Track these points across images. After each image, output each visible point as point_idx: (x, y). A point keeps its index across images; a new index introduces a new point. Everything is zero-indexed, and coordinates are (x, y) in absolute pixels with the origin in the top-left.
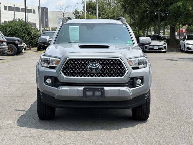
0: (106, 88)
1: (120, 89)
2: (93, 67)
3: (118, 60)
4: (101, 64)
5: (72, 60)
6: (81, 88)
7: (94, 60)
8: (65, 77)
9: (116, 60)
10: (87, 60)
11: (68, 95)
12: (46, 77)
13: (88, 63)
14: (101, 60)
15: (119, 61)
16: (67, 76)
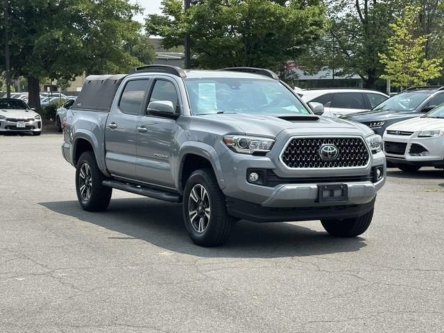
0: (350, 185)
1: (366, 185)
2: (328, 151)
3: (358, 138)
4: (337, 147)
5: (297, 140)
6: (314, 186)
7: (327, 140)
8: (289, 168)
9: (355, 139)
10: (317, 139)
11: (296, 198)
12: (250, 170)
13: (320, 144)
14: (337, 139)
15: (360, 140)
16: (291, 166)
